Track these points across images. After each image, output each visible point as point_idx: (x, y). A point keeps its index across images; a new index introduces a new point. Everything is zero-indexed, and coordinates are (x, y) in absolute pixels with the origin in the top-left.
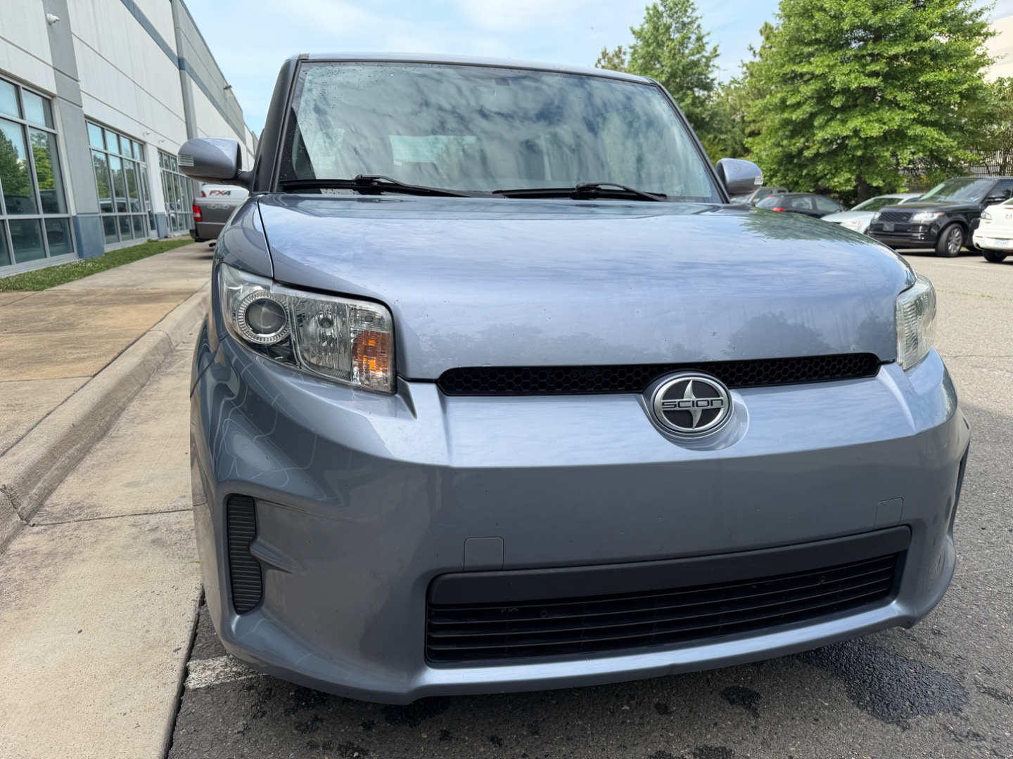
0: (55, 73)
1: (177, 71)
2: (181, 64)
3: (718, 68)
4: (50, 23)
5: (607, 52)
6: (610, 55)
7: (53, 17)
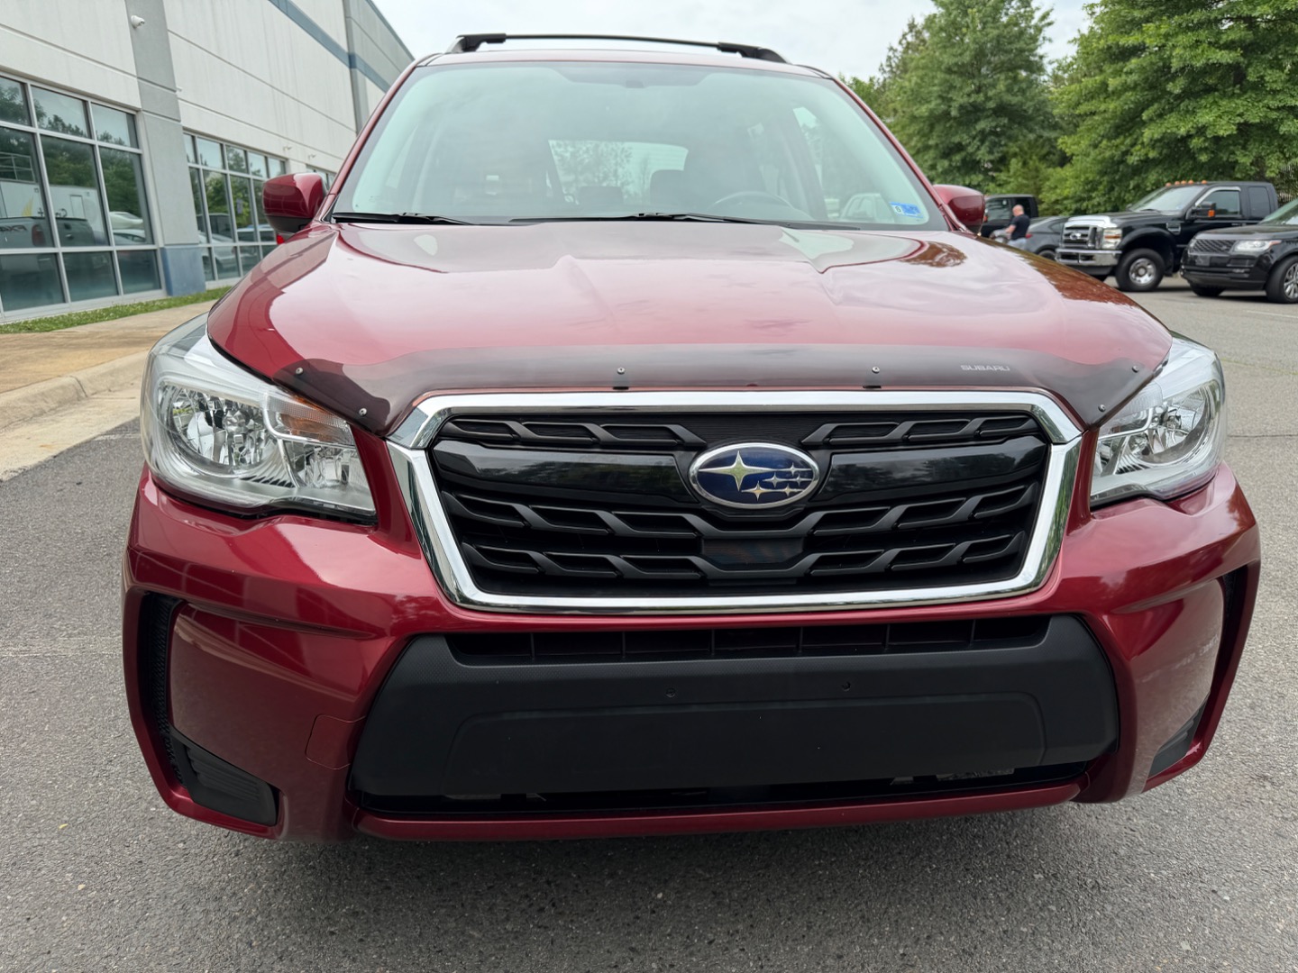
0: (139, 83)
1: (347, 69)
2: (351, 61)
3: (1050, 40)
4: (134, 27)
5: (916, 23)
6: (919, 27)
7: (137, 19)
